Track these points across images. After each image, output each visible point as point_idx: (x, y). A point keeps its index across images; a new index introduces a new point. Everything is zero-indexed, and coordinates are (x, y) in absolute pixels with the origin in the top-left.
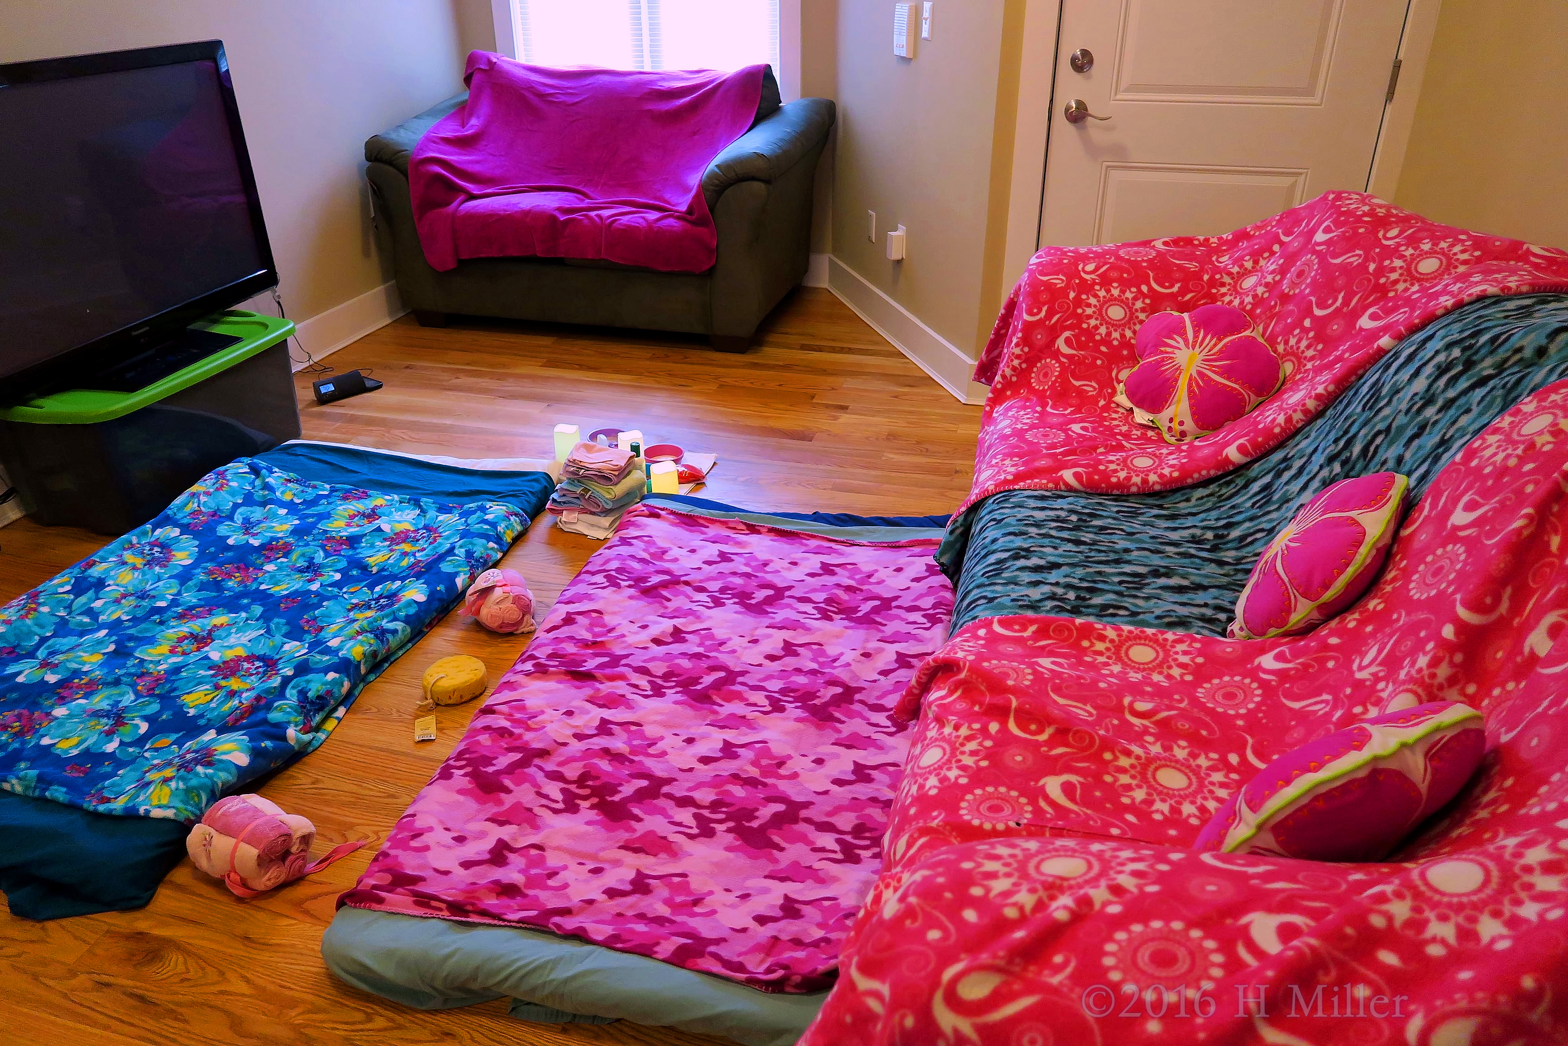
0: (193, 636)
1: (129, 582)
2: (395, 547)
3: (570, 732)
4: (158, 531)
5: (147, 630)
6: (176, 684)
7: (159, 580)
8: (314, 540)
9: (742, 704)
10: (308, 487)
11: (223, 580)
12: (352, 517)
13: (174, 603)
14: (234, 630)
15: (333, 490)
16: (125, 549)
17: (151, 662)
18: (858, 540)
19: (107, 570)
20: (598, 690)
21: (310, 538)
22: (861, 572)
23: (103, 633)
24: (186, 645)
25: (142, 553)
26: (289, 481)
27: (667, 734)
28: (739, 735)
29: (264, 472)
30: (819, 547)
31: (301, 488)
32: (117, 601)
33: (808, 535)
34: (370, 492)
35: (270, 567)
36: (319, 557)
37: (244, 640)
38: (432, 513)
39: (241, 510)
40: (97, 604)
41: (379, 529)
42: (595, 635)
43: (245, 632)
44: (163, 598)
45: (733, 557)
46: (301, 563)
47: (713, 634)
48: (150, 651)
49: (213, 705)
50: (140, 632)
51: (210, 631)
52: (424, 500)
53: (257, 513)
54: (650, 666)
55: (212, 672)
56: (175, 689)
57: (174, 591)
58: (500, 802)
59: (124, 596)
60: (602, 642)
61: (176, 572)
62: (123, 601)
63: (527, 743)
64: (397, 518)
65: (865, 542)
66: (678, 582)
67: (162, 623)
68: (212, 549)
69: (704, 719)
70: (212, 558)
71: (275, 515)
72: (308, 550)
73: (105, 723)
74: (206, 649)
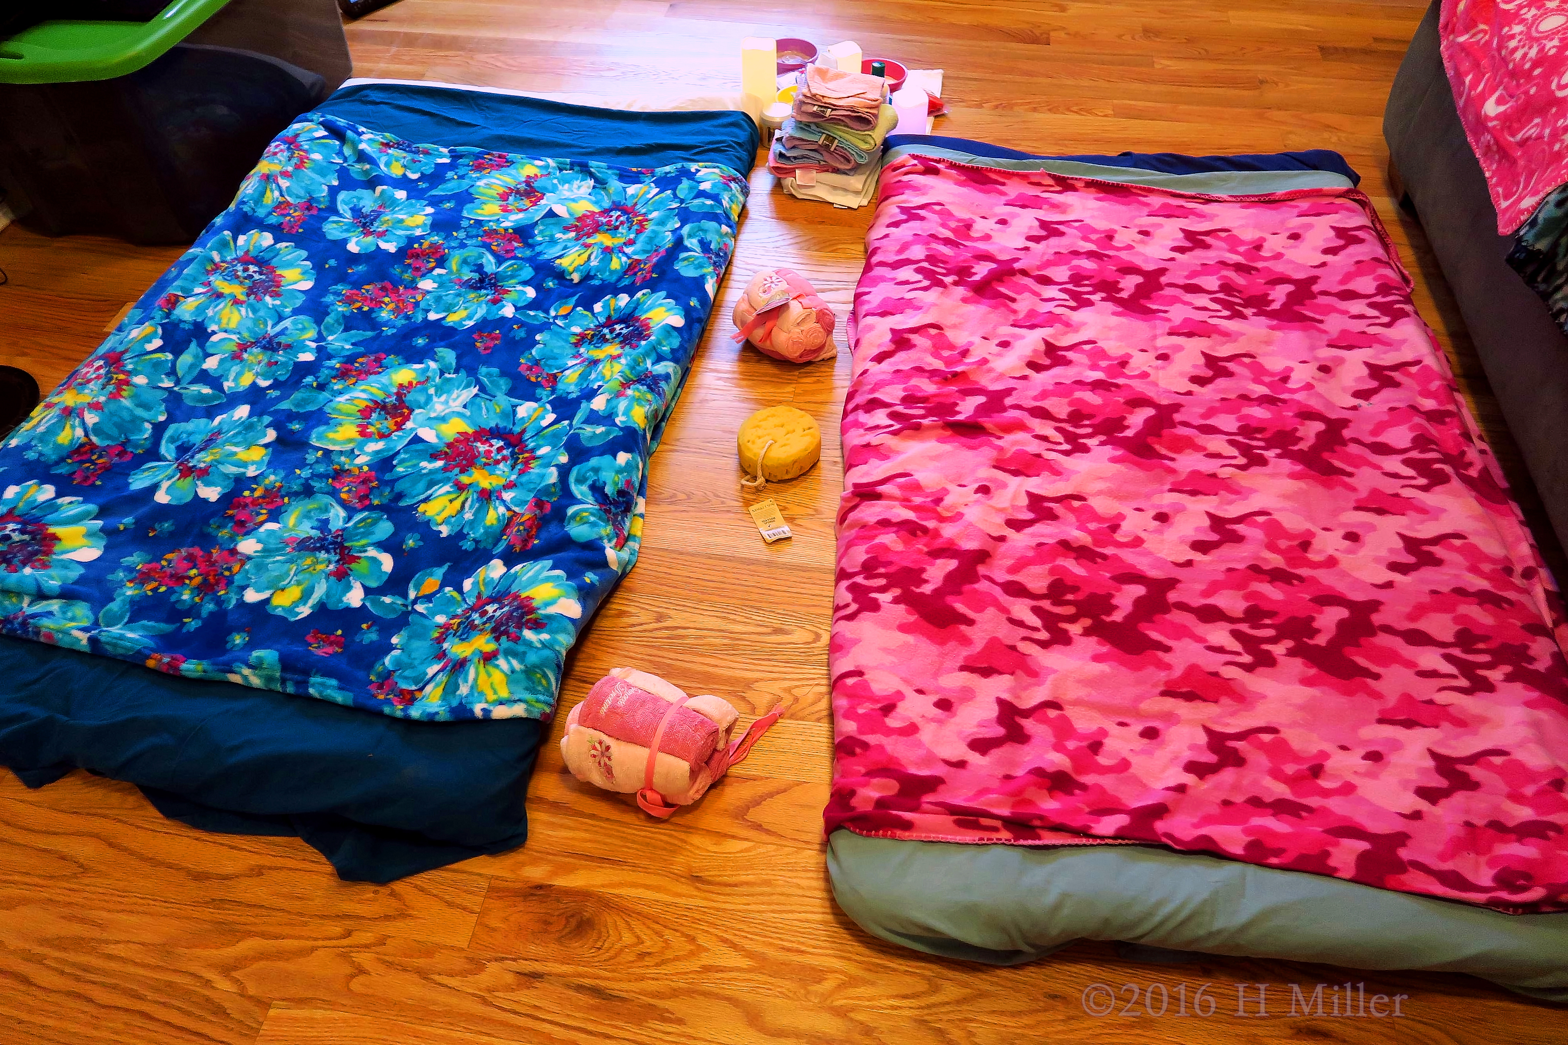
0: (379, 406)
1: (239, 323)
2: (590, 241)
3: (1000, 520)
4: (242, 239)
5: (305, 402)
6: (399, 487)
7: (281, 318)
8: (469, 237)
9: (1199, 456)
10: (417, 152)
11: (371, 311)
12: (504, 197)
13: (323, 353)
14: (432, 391)
15: (455, 156)
16: (208, 273)
17: (341, 453)
18: (1215, 194)
19: (201, 309)
20: (1001, 449)
21: (462, 235)
22: (1242, 243)
23: (243, 411)
24: (377, 422)
25: (237, 277)
26: (387, 145)
27: (1126, 509)
28: (1222, 503)
29: (349, 133)
30: (1165, 206)
31: (409, 157)
32: (236, 357)
33: (1144, 189)
34: (511, 156)
35: (426, 284)
36: (490, 264)
37: (456, 405)
38: (615, 184)
39: (342, 196)
40: (211, 364)
41: (551, 214)
42: (948, 362)
43: (449, 392)
44: (304, 349)
45: (1061, 228)
46: (467, 275)
47: (1103, 351)
48: (331, 435)
49: (468, 516)
50: (298, 405)
51: (399, 395)
52: (595, 165)
53: (368, 201)
54: (1047, 404)
55: (440, 464)
56: (400, 496)
57: (312, 333)
58: (966, 641)
59: (243, 347)
60: (963, 373)
61: (298, 303)
62: (245, 356)
63: (951, 542)
64: (567, 194)
65: (1223, 195)
66: (1013, 272)
67: (321, 387)
68: (332, 262)
69: (1161, 482)
70: (342, 278)
71: (394, 202)
72: (471, 252)
73: (327, 562)
74: (409, 425)
